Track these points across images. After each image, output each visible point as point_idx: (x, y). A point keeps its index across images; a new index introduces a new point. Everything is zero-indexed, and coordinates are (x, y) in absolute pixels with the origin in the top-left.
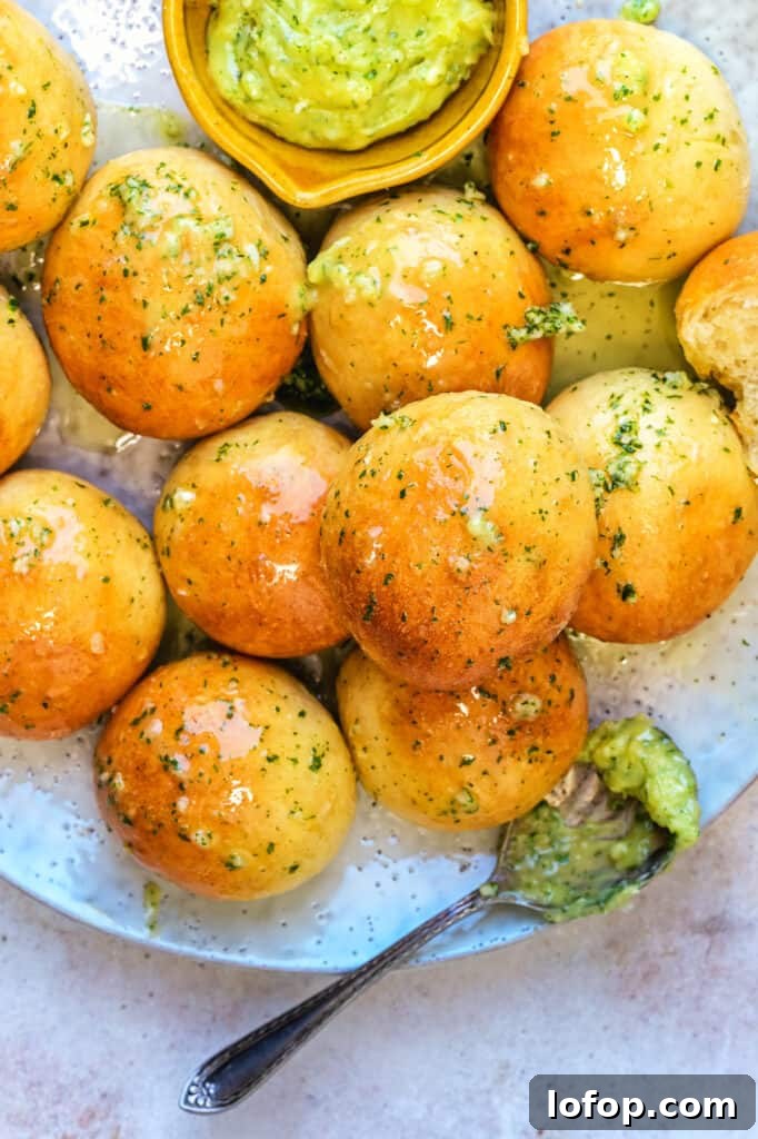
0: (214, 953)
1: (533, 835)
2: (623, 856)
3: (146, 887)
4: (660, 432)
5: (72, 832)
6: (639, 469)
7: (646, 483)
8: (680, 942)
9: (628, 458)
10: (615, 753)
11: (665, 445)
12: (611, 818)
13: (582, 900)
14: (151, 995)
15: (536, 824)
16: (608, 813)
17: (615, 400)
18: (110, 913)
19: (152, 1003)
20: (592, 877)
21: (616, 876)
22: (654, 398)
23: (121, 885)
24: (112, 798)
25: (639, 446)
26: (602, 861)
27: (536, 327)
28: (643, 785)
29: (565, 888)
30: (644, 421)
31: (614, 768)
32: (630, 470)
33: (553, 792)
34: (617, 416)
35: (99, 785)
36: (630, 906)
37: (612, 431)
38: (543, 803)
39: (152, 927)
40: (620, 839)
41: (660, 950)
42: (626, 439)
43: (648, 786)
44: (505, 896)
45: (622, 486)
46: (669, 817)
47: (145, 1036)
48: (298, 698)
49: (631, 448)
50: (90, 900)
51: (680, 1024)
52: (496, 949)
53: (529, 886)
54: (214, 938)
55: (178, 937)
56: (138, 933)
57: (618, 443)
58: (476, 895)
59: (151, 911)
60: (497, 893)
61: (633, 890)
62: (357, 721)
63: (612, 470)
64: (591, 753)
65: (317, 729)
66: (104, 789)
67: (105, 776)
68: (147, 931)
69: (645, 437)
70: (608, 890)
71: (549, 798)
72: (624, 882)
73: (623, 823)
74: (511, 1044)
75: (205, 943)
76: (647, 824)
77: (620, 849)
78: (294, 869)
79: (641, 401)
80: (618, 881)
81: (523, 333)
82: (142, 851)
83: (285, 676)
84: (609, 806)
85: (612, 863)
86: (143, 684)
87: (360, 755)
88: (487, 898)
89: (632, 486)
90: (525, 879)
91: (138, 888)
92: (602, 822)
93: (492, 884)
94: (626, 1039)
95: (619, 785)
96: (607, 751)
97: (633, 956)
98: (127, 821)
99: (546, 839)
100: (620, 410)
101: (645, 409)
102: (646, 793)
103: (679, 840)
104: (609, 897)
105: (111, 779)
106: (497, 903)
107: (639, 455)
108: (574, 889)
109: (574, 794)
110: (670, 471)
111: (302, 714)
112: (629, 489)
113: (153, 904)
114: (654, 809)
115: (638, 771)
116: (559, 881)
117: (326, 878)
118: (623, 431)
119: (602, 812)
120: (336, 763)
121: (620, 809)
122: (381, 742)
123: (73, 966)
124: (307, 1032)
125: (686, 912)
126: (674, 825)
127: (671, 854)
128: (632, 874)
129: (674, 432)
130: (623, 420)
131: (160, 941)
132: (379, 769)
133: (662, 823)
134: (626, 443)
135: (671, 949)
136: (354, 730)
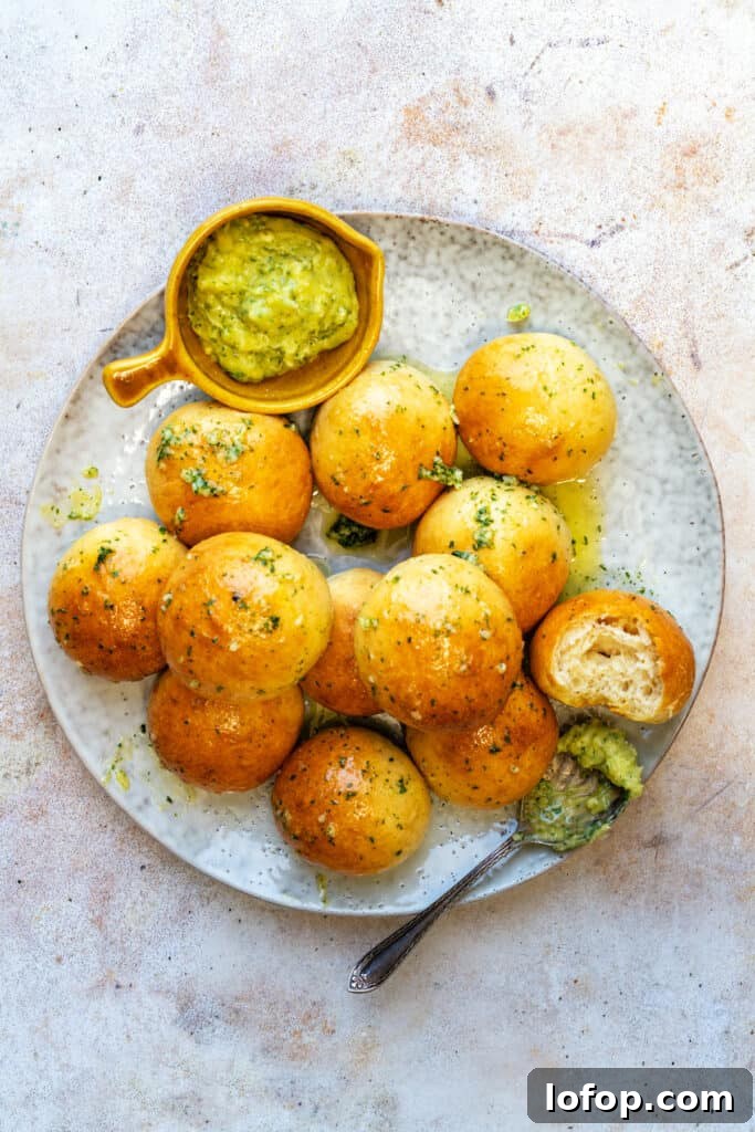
0: (364, 911)
1: (538, 799)
2: (595, 806)
3: (317, 877)
4: (504, 512)
5: (267, 852)
6: (493, 535)
7: (498, 542)
8: (638, 855)
9: (485, 529)
10: (585, 745)
11: (507, 519)
12: (583, 784)
13: (575, 837)
14: (332, 939)
15: (540, 793)
16: (579, 781)
17: (474, 496)
18: (298, 897)
19: (333, 944)
20: (577, 820)
21: (593, 818)
22: (497, 491)
23: (302, 879)
24: (284, 825)
25: (492, 521)
26: (582, 810)
27: (437, 474)
28: (604, 761)
29: (562, 829)
30: (493, 506)
31: (584, 753)
32: (488, 536)
33: (547, 773)
34: (476, 505)
35: (277, 818)
36: (606, 836)
37: (474, 514)
38: (542, 780)
39: (324, 901)
40: (590, 795)
41: (627, 861)
42: (483, 518)
43: (608, 763)
44: (528, 839)
45: (484, 546)
46: (623, 781)
47: (332, 965)
48: (388, 750)
49: (487, 523)
50: (285, 892)
51: (647, 902)
52: (530, 880)
53: (540, 831)
54: (362, 901)
55: (342, 904)
56: (315, 905)
57: (479, 521)
58: (511, 840)
59: (322, 891)
60: (523, 839)
61: (606, 827)
62: (423, 761)
63: (477, 537)
64: (568, 746)
65: (401, 768)
66: (280, 819)
67: (279, 812)
68: (322, 904)
69: (495, 515)
70: (590, 828)
71: (545, 776)
72: (599, 823)
73: (591, 785)
74: (550, 933)
75: (357, 905)
76: (606, 784)
77: (592, 802)
78: (399, 853)
79: (490, 494)
80: (595, 821)
81: (429, 473)
82: (307, 855)
83: (379, 737)
84: (581, 777)
85: (589, 810)
86: (295, 753)
87: (432, 779)
88: (517, 842)
89: (490, 546)
90: (537, 827)
91: (312, 879)
92: (577, 786)
93: (520, 833)
94: (616, 917)
95: (588, 763)
96: (579, 744)
97: (612, 868)
98: (296, 838)
99: (546, 801)
100: (478, 501)
101: (493, 499)
102: (607, 767)
103: (632, 794)
104: (591, 833)
105: (282, 814)
106: (523, 845)
107: (492, 526)
108: (568, 829)
109: (559, 771)
110: (512, 535)
111: (391, 760)
112: (489, 547)
113: (323, 887)
114: (613, 777)
115: (600, 754)
116: (558, 825)
117: (418, 854)
118: (481, 513)
119: (576, 780)
120: (415, 787)
121: (587, 777)
122: (441, 769)
123: (283, 930)
124: (418, 936)
125: (638, 836)
126: (628, 785)
127: (626, 803)
128: (602, 816)
129: (511, 512)
130: (480, 507)
131: (332, 909)
132: (444, 785)
133: (619, 784)
134: (483, 520)
135: (634, 860)
136: (423, 766)
